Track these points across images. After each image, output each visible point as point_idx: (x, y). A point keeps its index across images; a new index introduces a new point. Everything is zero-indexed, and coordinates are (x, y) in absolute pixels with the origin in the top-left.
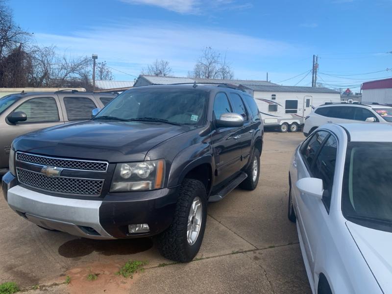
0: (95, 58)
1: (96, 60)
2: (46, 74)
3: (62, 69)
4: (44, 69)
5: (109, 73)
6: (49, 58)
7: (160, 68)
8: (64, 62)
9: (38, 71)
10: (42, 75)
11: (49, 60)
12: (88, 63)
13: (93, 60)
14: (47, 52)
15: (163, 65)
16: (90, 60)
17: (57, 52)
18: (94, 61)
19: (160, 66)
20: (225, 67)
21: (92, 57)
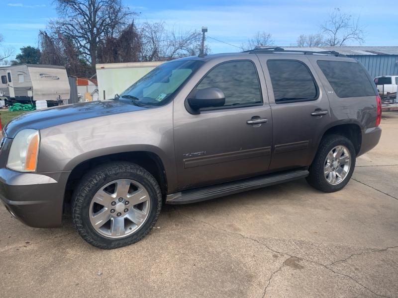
0: (205, 30)
1: (206, 33)
2: (155, 52)
3: (170, 45)
4: (153, 47)
5: (208, 50)
6: (158, 34)
7: (261, 42)
8: (172, 38)
9: (148, 49)
10: (151, 53)
11: (158, 37)
13: (202, 33)
14: (156, 29)
15: (265, 38)
16: (199, 34)
17: (166, 28)
18: (204, 34)
19: (262, 39)
20: (357, 32)
21: (201, 30)
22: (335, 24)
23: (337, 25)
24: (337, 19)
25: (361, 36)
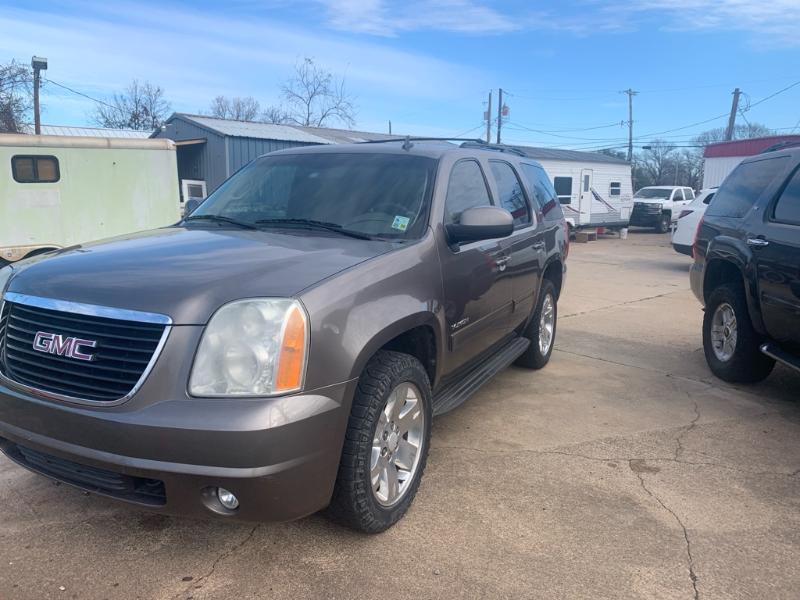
0: (39, 66)
1: (42, 72)
12: (18, 79)
13: (33, 70)
16: (25, 71)
18: (37, 73)
19: (144, 96)
20: (343, 104)
21: (30, 62)
22: (307, 86)
23: (311, 88)
24: (311, 78)
25: (349, 112)
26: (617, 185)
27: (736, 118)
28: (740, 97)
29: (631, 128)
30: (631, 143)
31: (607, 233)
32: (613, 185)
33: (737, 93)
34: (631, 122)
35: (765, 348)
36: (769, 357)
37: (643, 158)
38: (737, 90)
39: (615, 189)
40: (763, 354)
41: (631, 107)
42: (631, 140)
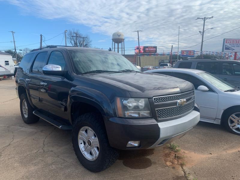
26: (8, 62)
27: (42, 43)
28: (42, 37)
29: (14, 43)
30: (15, 48)
31: (7, 78)
32: (6, 62)
33: (41, 36)
34: (14, 42)
35: (33, 112)
36: (34, 115)
37: (23, 53)
38: (41, 35)
39: (7, 63)
40: (34, 114)
41: (13, 37)
42: (15, 47)
